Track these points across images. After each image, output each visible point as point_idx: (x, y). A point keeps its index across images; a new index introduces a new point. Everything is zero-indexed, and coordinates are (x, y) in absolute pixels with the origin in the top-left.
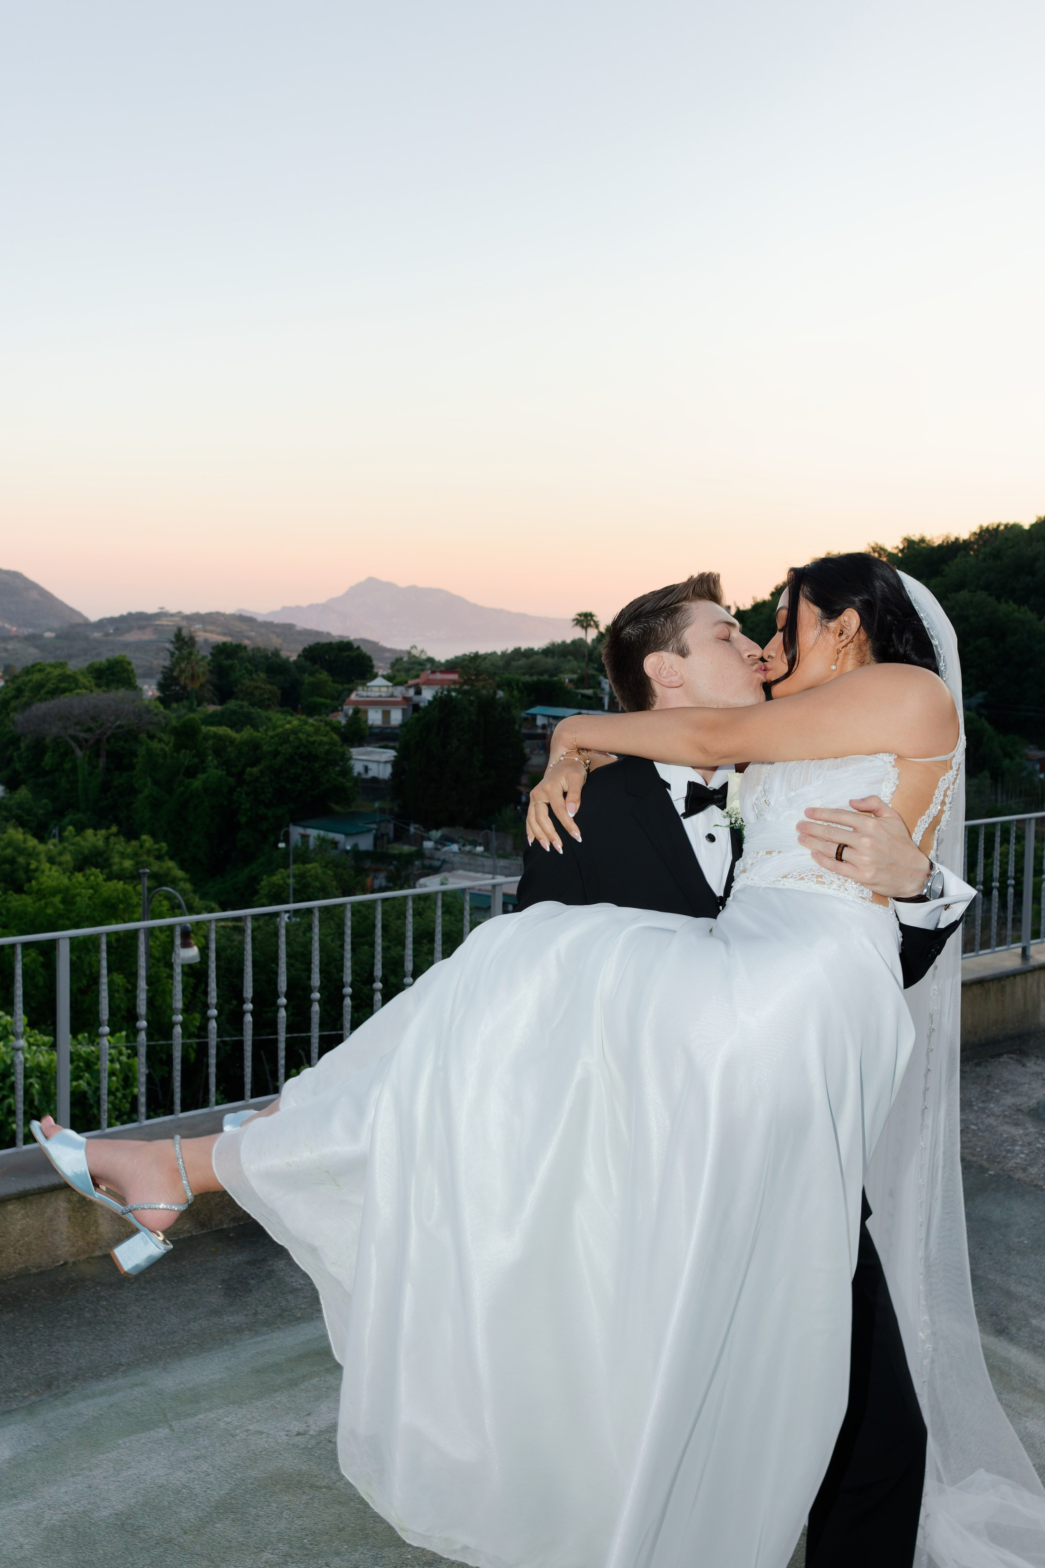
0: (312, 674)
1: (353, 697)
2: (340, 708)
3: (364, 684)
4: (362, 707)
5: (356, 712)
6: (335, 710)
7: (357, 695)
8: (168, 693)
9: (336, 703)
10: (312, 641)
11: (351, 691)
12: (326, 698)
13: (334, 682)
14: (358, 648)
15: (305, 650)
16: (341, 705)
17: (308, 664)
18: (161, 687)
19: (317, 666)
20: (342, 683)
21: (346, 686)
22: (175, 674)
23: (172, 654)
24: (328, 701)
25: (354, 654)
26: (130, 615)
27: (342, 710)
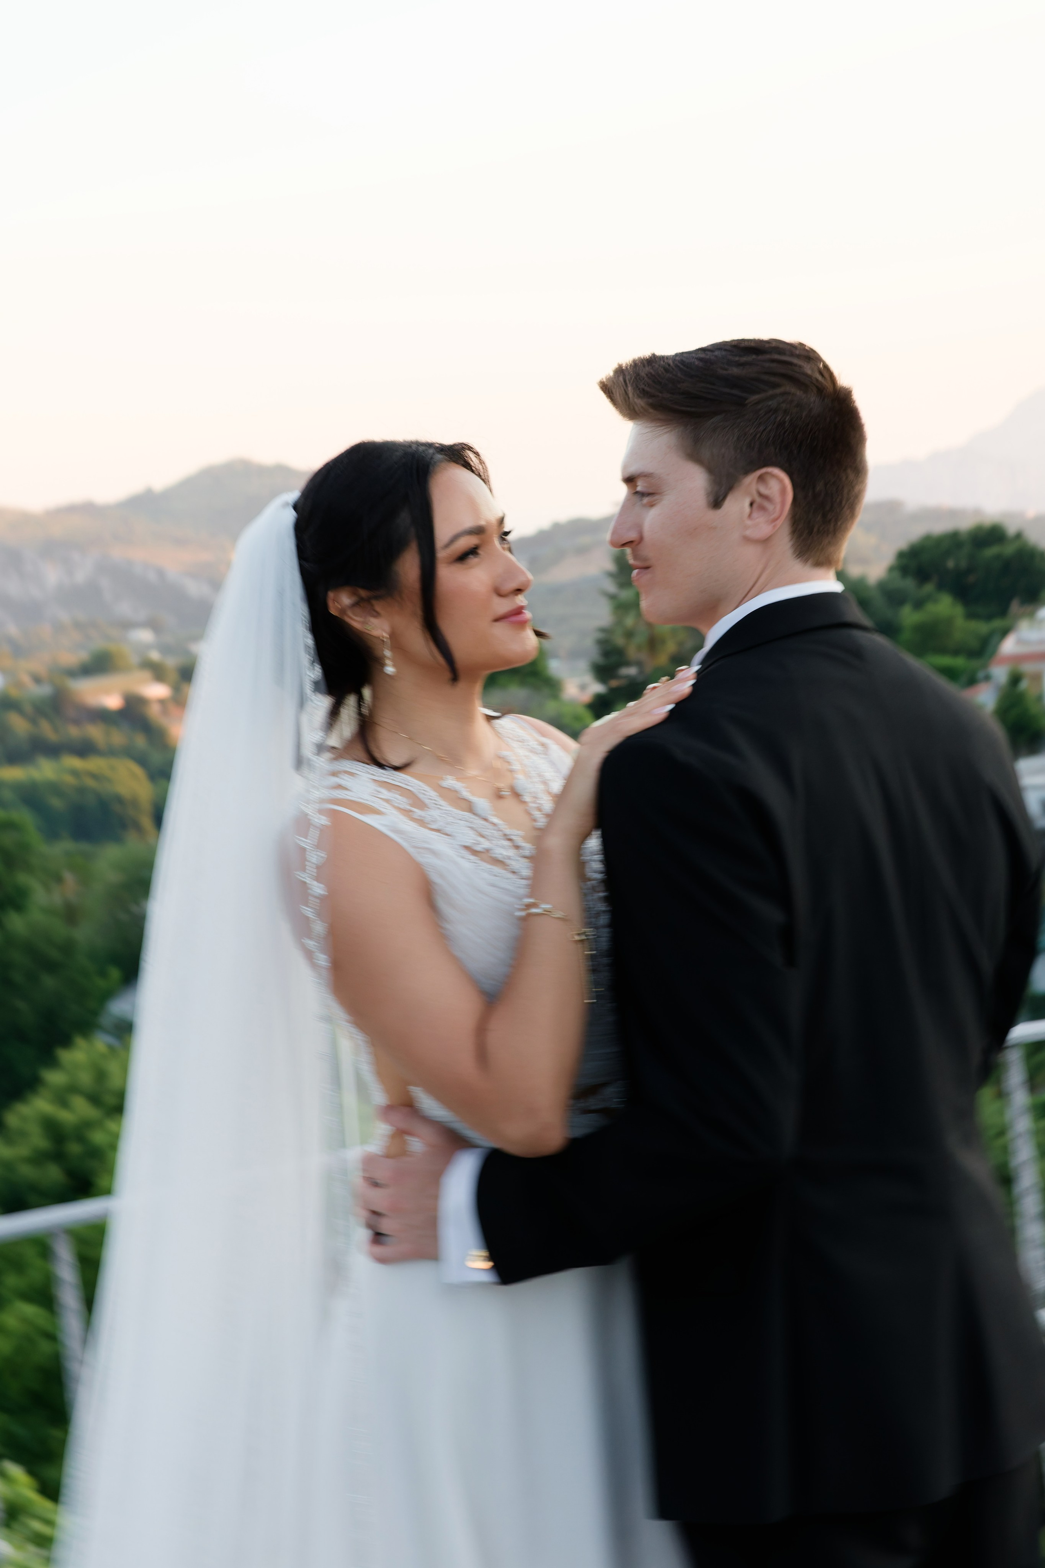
0: (919, 605)
1: (1009, 646)
2: (981, 674)
3: (1031, 615)
4: (1028, 668)
5: (1015, 679)
6: (972, 681)
7: (1020, 642)
8: (614, 683)
9: (974, 663)
10: (914, 533)
11: (1005, 632)
12: (956, 652)
13: (971, 616)
14: (1019, 536)
15: (901, 555)
16: (985, 666)
17: (909, 584)
18: (603, 672)
19: (929, 588)
20: (989, 618)
21: (997, 623)
22: (619, 641)
23: (612, 597)
24: (959, 662)
25: (1009, 550)
26: (557, 528)
27: (988, 678)
